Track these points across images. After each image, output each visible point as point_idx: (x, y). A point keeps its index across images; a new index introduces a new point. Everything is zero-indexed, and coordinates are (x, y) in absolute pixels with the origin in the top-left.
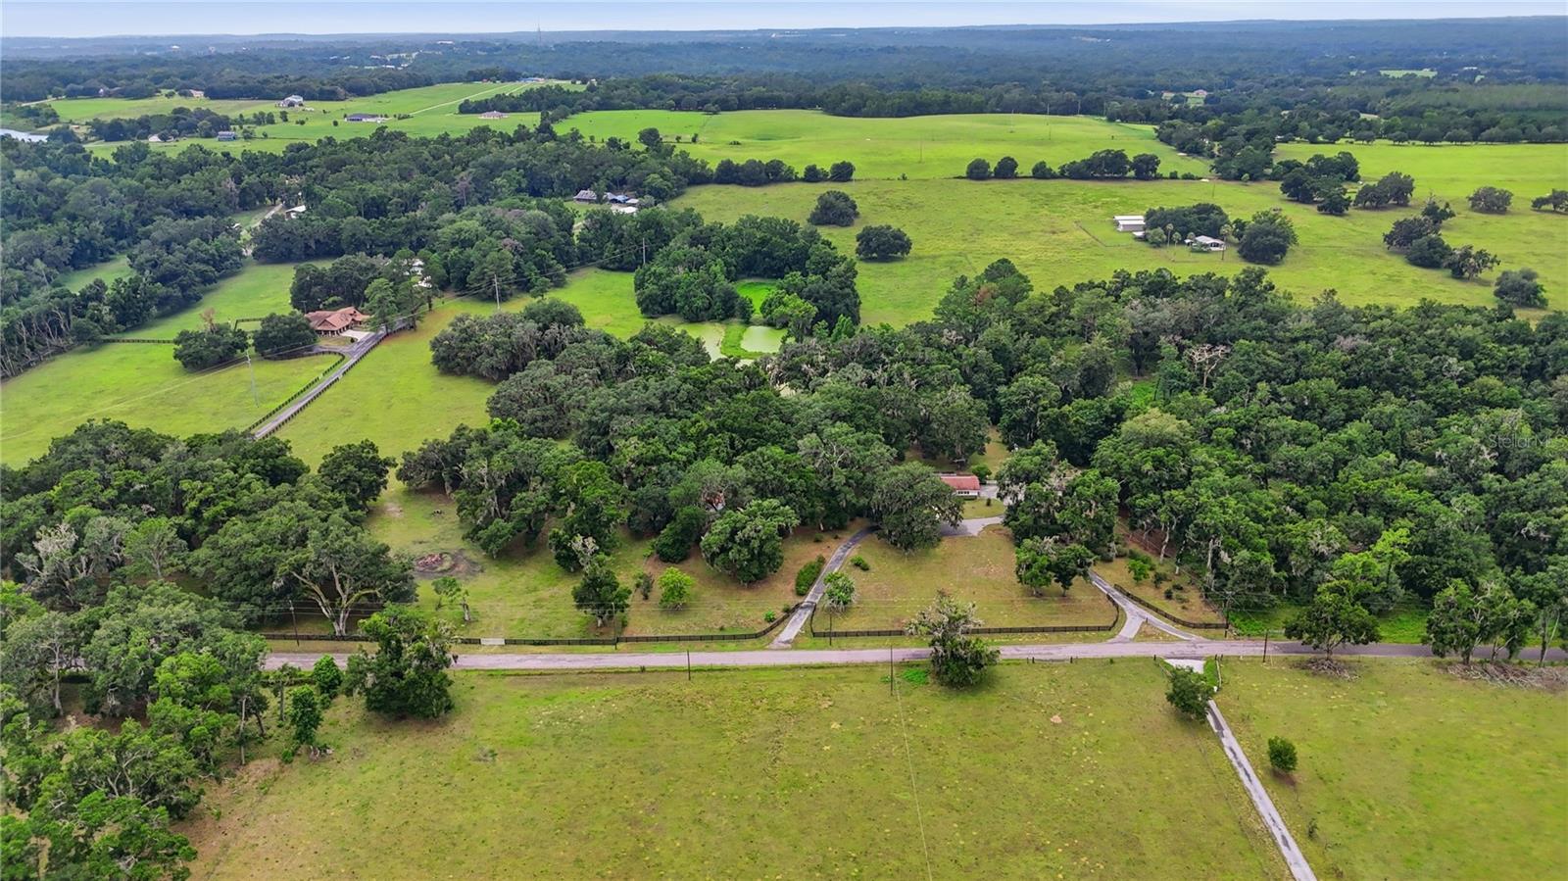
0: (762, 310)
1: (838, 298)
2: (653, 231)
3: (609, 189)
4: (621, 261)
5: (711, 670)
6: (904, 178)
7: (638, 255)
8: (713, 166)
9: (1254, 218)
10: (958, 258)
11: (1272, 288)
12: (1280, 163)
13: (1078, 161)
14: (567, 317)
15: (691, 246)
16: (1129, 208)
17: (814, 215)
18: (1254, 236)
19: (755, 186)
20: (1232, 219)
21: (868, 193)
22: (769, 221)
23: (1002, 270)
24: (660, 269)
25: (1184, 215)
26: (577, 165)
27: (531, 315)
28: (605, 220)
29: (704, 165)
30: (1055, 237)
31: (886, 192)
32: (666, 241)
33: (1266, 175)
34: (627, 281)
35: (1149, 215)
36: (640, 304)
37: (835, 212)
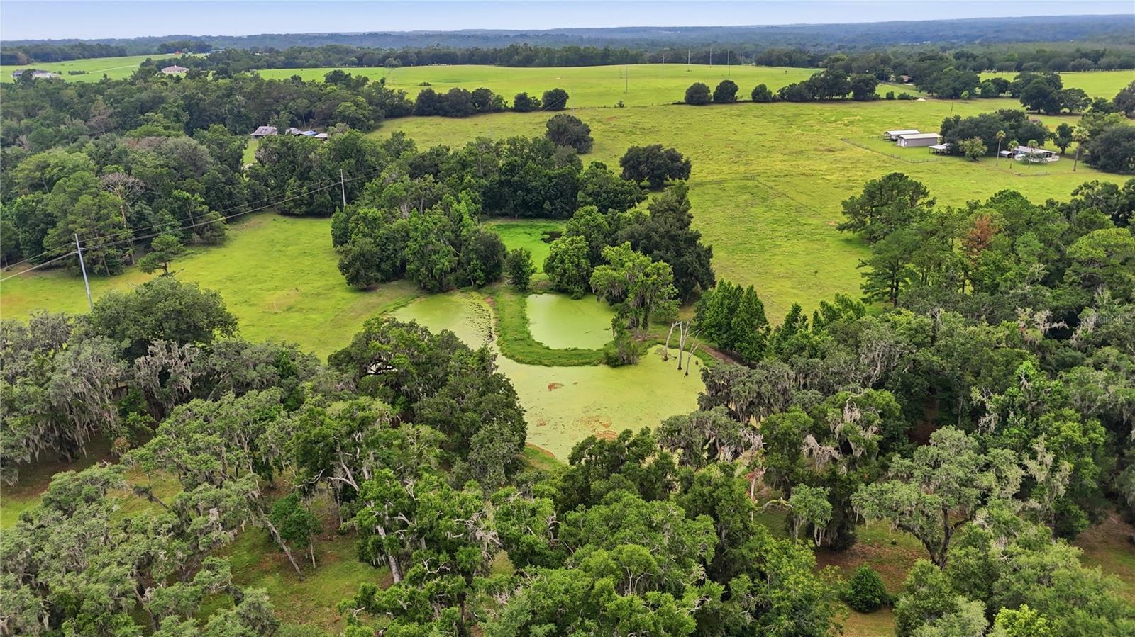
2: (353, 161)
3: (293, 124)
6: (621, 106)
7: (334, 195)
8: (412, 97)
10: (750, 183)
13: (798, 83)
15: (413, 176)
18: (1114, 141)
19: (461, 117)
24: (373, 212)
26: (254, 99)
28: (285, 149)
29: (402, 95)
32: (372, 173)
34: (322, 230)
36: (344, 268)
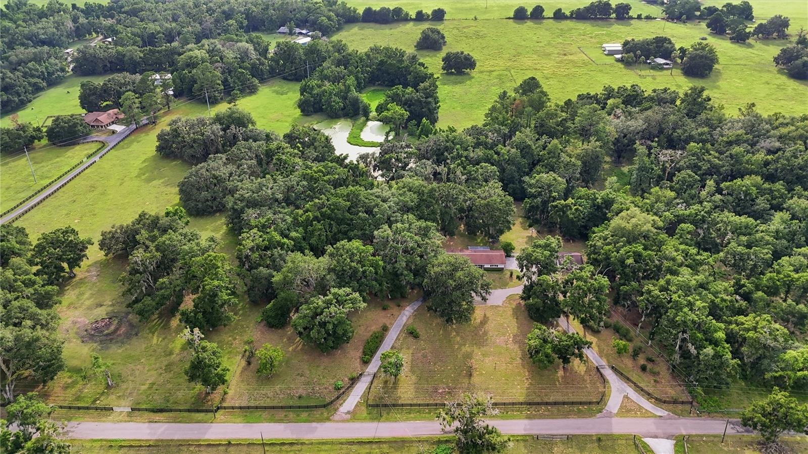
0: (377, 110)
1: (424, 104)
2: (315, 56)
3: (298, 26)
4: (295, 75)
5: (283, 444)
6: (476, 19)
7: (305, 72)
8: (360, 11)
9: (692, 46)
10: (506, 73)
11: (710, 100)
12: (705, 8)
13: (582, 7)
14: (242, 121)
15: (336, 66)
16: (612, 38)
17: (418, 43)
18: (692, 58)
19: (384, 24)
20: (677, 46)
21: (453, 28)
22: (387, 49)
23: (530, 85)
24: (315, 82)
25: (648, 45)
26: (279, 11)
27: (218, 119)
29: (355, 10)
30: (566, 57)
31: (464, 28)
32: (322, 62)
33: (696, 16)
35: (626, 44)
36: (299, 106)
37: (430, 43)
